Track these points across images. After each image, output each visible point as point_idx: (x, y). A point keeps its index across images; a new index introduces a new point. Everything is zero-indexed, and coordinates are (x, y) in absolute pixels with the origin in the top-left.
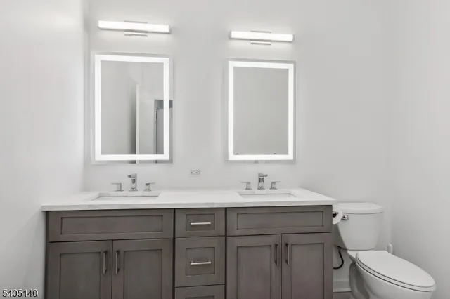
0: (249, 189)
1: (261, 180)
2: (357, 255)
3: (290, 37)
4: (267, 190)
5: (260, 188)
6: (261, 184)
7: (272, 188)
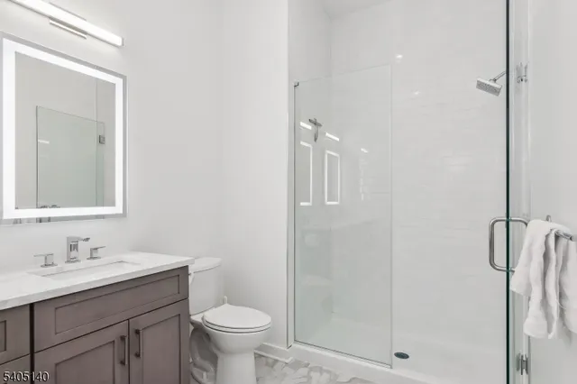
0: (53, 265)
1: (73, 247)
2: (203, 319)
3: (118, 40)
4: (84, 263)
5: (70, 260)
6: (74, 254)
7: (92, 258)
